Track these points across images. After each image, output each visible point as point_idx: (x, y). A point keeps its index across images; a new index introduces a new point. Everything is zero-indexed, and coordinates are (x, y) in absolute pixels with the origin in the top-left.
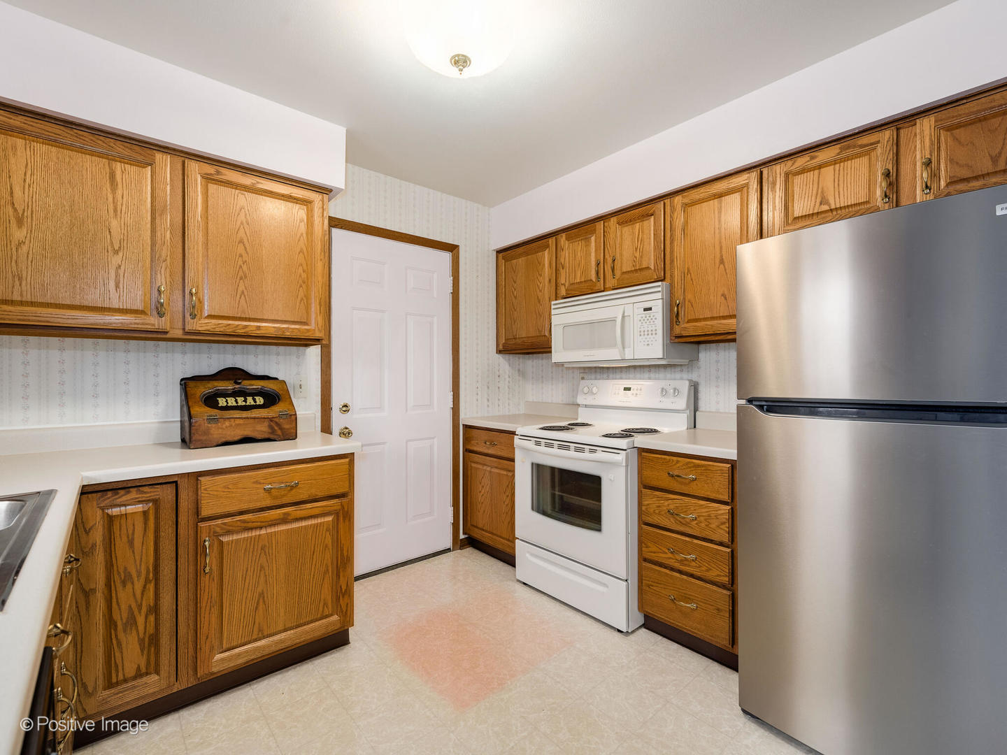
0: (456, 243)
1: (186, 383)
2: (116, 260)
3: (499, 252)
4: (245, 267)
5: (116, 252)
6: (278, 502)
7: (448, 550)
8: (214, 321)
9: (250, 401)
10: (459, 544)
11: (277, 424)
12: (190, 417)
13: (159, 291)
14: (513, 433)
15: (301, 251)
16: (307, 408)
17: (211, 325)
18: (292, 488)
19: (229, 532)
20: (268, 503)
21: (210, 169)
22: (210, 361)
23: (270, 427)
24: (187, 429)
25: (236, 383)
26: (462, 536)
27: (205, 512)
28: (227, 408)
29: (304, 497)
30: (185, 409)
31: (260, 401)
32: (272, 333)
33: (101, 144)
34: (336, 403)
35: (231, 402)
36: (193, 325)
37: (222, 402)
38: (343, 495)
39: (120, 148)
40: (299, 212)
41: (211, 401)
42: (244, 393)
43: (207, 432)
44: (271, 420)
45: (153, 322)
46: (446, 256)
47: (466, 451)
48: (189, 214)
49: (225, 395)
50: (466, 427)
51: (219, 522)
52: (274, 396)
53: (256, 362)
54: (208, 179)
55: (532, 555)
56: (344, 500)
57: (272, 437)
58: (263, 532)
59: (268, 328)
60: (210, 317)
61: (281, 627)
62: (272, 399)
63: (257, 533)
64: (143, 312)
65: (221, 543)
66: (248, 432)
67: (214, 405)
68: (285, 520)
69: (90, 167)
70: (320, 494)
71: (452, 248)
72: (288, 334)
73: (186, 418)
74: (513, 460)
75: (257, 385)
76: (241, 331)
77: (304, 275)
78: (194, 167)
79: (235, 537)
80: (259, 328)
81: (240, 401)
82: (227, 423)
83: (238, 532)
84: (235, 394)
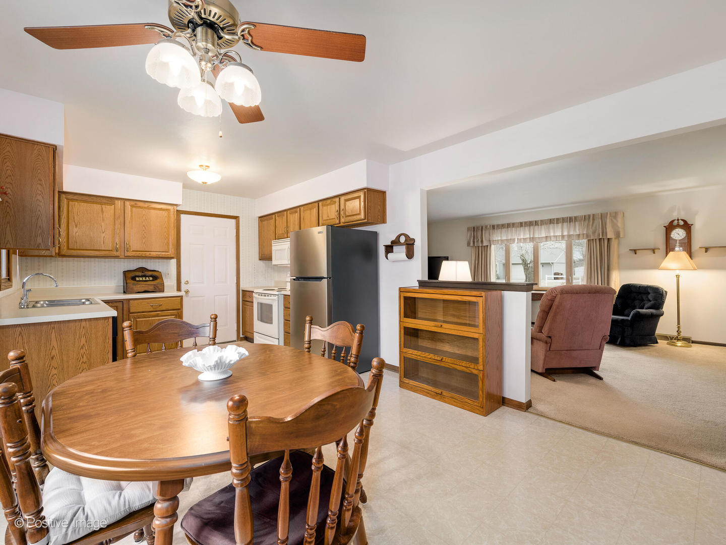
0: (238, 216)
1: (125, 273)
2: (103, 235)
3: (260, 217)
4: (145, 234)
5: (103, 233)
6: (155, 310)
7: (235, 341)
8: (134, 252)
9: (147, 279)
10: (239, 339)
11: (157, 286)
12: (127, 283)
13: (117, 244)
14: (253, 292)
15: (166, 227)
16: (170, 283)
17: (134, 254)
18: (160, 306)
19: (139, 318)
20: (152, 310)
21: (133, 203)
22: (133, 265)
23: (155, 287)
24: (126, 288)
25: (142, 272)
26: (241, 336)
27: (131, 311)
28: (139, 281)
29: (164, 309)
30: (125, 281)
31: (151, 279)
32: (155, 255)
33: (98, 200)
34: (183, 281)
35: (141, 279)
36: (127, 254)
37: (137, 279)
38: (179, 309)
39: (104, 201)
40: (165, 214)
41: (134, 278)
42: (145, 276)
43: (132, 289)
44: (154, 285)
45: (115, 253)
46: (233, 221)
47: (243, 301)
48: (126, 218)
49: (138, 277)
50: (243, 291)
51: (136, 314)
52: (156, 276)
53: (150, 265)
54: (132, 206)
55: (259, 337)
56: (180, 311)
57: (154, 291)
58: (150, 319)
59: (154, 254)
60: (133, 251)
61: (156, 349)
62: (155, 278)
63: (148, 319)
64: (112, 251)
65: (137, 321)
66: (146, 289)
67: (135, 280)
68: (157, 316)
69: (97, 207)
70: (170, 308)
71: (236, 218)
72: (161, 256)
73: (125, 284)
74: (253, 302)
75: (150, 273)
76: (144, 255)
77: (167, 236)
78: (127, 203)
79: (141, 319)
80: (150, 254)
81: (144, 279)
82: (139, 286)
83: (142, 318)
84: (142, 276)
